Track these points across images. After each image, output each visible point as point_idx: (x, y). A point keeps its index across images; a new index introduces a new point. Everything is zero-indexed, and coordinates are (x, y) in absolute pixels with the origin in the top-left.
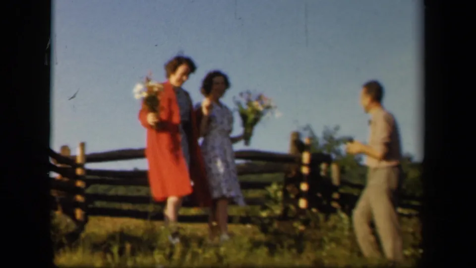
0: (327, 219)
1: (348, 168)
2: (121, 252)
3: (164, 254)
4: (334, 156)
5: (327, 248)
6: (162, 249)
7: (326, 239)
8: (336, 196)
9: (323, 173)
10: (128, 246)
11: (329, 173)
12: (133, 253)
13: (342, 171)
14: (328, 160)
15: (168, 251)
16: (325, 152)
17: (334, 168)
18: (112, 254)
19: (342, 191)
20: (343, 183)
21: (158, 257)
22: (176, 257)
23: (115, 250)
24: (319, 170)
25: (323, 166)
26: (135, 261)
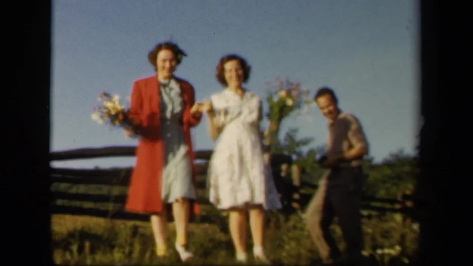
0: (287, 220)
1: (308, 170)
2: (81, 250)
3: (124, 252)
4: (294, 157)
5: (287, 247)
6: (122, 247)
7: (285, 238)
8: (296, 196)
9: (283, 174)
10: (87, 244)
11: (289, 174)
12: (93, 251)
13: (303, 171)
14: (289, 162)
15: (127, 250)
16: (286, 153)
17: (295, 169)
18: (71, 252)
19: (303, 191)
20: (304, 184)
21: (117, 255)
22: (136, 255)
23: (75, 248)
24: (280, 171)
25: (284, 167)
26: (94, 260)
